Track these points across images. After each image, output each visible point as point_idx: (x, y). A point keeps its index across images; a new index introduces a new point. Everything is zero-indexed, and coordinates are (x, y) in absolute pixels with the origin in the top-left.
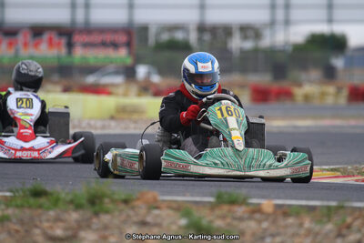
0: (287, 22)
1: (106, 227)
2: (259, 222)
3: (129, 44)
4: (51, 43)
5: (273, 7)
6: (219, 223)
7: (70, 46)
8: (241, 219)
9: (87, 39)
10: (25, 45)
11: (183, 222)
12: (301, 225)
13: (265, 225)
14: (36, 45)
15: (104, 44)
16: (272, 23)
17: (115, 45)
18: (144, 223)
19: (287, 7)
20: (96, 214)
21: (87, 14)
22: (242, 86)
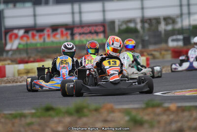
0: (189, 14)
1: (85, 125)
2: (168, 115)
3: (104, 32)
4: (62, 34)
5: (181, 6)
6: (146, 118)
7: (72, 35)
8: (159, 115)
9: (81, 30)
10: (49, 36)
11: (127, 118)
12: (191, 116)
13: (172, 117)
14: (54, 36)
15: (91, 33)
16: (181, 15)
17: (97, 33)
18: (105, 121)
19: (189, 5)
20: (80, 118)
21: (80, 17)
22: (166, 50)
